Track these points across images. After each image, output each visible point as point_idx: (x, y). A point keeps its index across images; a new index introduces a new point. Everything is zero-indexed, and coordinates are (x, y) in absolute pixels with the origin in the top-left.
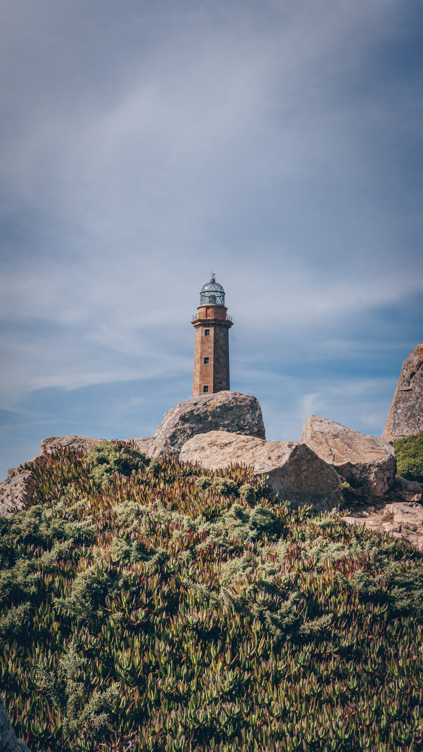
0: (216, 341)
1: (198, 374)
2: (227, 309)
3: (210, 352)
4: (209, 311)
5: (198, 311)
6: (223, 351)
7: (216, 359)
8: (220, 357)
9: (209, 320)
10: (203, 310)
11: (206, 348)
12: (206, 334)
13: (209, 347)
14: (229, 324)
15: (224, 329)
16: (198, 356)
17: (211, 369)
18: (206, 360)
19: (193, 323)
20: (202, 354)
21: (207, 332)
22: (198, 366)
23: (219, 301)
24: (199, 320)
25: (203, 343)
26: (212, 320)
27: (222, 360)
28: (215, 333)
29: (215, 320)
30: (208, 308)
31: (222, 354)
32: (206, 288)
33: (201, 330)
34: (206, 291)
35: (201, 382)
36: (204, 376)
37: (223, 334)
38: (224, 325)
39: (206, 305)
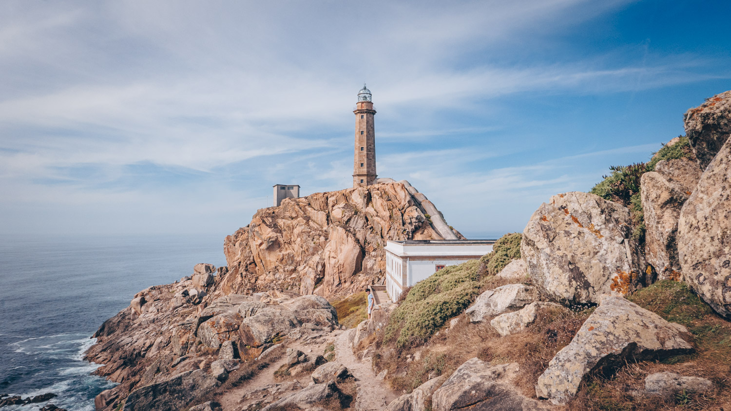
0: (367, 122)
1: (358, 140)
2: (373, 104)
3: (364, 128)
4: (364, 105)
5: (356, 105)
6: (372, 128)
7: (368, 132)
8: (370, 130)
9: (363, 110)
10: (360, 104)
11: (362, 125)
12: (362, 118)
13: (364, 125)
14: (374, 112)
15: (372, 115)
16: (358, 130)
17: (365, 138)
18: (362, 133)
19: (354, 112)
20: (359, 129)
21: (362, 116)
22: (358, 136)
23: (368, 99)
24: (358, 110)
25: (360, 123)
26: (365, 110)
27: (371, 132)
28: (367, 118)
29: (367, 109)
30: (362, 103)
31: (371, 129)
32: (361, 92)
33: (359, 115)
34: (361, 94)
35: (359, 145)
36: (361, 142)
37: (371, 118)
38: (372, 113)
39: (362, 101)
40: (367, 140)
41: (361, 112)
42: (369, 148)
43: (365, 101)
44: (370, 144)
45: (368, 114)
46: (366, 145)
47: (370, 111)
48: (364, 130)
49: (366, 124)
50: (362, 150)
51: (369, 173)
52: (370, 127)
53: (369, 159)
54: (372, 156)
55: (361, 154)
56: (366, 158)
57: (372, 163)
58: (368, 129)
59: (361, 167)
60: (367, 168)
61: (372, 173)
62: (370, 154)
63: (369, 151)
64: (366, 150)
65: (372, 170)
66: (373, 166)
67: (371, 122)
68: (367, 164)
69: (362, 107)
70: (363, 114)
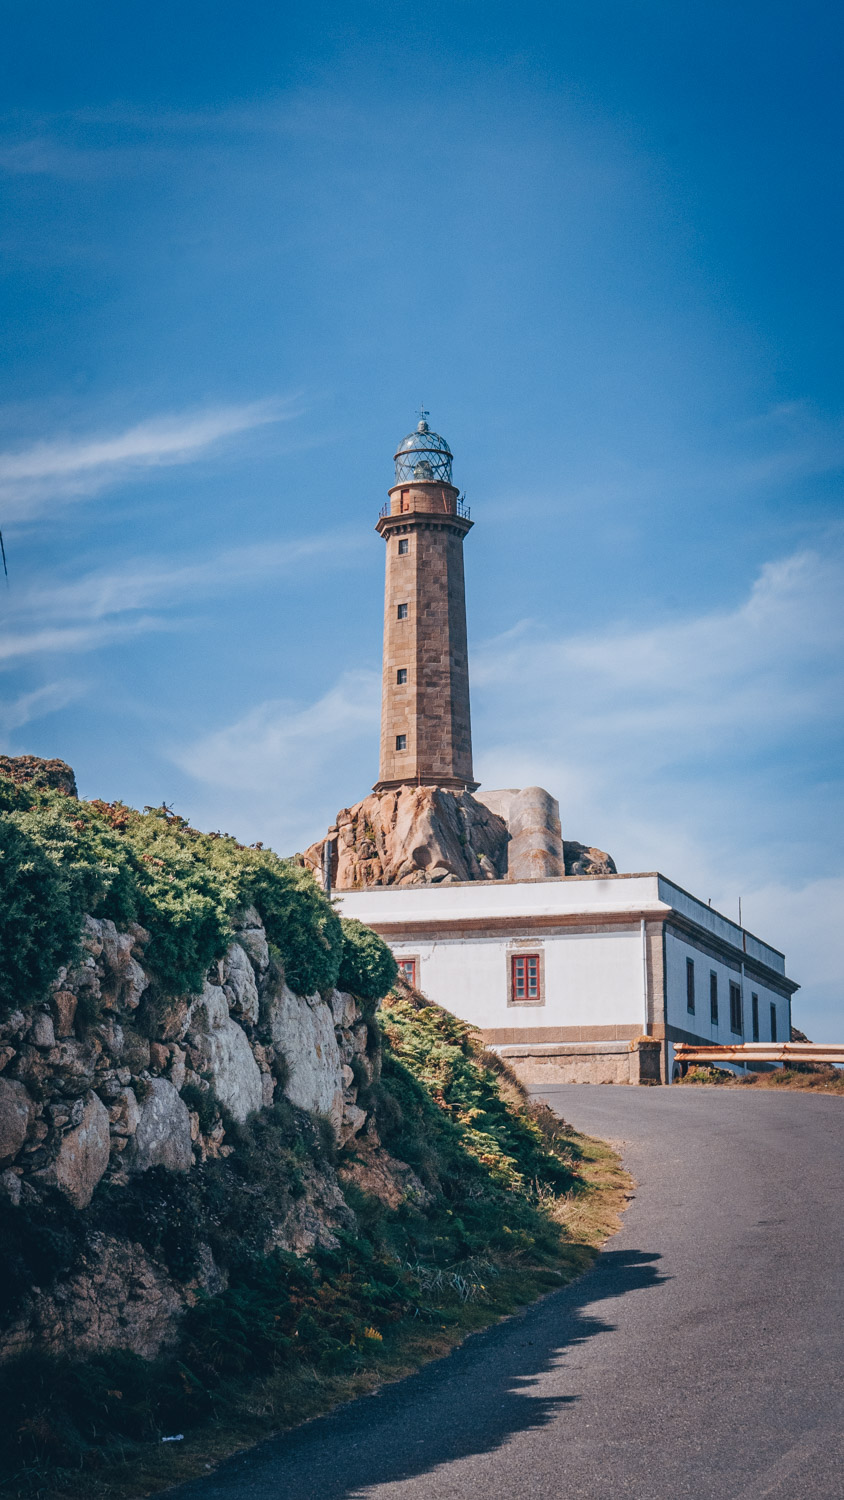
2: (459, 491)
3: (409, 592)
4: (408, 496)
7: (425, 606)
8: (434, 599)
9: (407, 517)
10: (397, 496)
12: (400, 551)
14: (465, 526)
15: (444, 536)
17: (411, 631)
18: (401, 610)
20: (392, 597)
21: (403, 547)
23: (441, 475)
25: (394, 571)
26: (413, 516)
28: (419, 545)
29: (423, 515)
30: (404, 490)
31: (440, 594)
33: (391, 541)
34: (404, 453)
35: (392, 662)
36: (398, 648)
37: (440, 548)
38: (443, 526)
39: (402, 484)
40: (418, 640)
41: (398, 528)
42: (426, 670)
43: (415, 482)
44: (433, 654)
45: (427, 533)
46: (414, 658)
47: (435, 522)
48: (407, 601)
49: (415, 573)
50: (400, 681)
51: (428, 774)
52: (437, 585)
53: (426, 716)
54: (442, 702)
55: (398, 697)
56: (415, 711)
57: (443, 731)
58: (424, 592)
59: (398, 752)
60: (418, 753)
61: (438, 774)
62: (434, 695)
63: (429, 684)
64: (415, 679)
65: (443, 760)
66: (448, 744)
67: (439, 565)
68: (419, 737)
69: (402, 507)
70: (405, 532)
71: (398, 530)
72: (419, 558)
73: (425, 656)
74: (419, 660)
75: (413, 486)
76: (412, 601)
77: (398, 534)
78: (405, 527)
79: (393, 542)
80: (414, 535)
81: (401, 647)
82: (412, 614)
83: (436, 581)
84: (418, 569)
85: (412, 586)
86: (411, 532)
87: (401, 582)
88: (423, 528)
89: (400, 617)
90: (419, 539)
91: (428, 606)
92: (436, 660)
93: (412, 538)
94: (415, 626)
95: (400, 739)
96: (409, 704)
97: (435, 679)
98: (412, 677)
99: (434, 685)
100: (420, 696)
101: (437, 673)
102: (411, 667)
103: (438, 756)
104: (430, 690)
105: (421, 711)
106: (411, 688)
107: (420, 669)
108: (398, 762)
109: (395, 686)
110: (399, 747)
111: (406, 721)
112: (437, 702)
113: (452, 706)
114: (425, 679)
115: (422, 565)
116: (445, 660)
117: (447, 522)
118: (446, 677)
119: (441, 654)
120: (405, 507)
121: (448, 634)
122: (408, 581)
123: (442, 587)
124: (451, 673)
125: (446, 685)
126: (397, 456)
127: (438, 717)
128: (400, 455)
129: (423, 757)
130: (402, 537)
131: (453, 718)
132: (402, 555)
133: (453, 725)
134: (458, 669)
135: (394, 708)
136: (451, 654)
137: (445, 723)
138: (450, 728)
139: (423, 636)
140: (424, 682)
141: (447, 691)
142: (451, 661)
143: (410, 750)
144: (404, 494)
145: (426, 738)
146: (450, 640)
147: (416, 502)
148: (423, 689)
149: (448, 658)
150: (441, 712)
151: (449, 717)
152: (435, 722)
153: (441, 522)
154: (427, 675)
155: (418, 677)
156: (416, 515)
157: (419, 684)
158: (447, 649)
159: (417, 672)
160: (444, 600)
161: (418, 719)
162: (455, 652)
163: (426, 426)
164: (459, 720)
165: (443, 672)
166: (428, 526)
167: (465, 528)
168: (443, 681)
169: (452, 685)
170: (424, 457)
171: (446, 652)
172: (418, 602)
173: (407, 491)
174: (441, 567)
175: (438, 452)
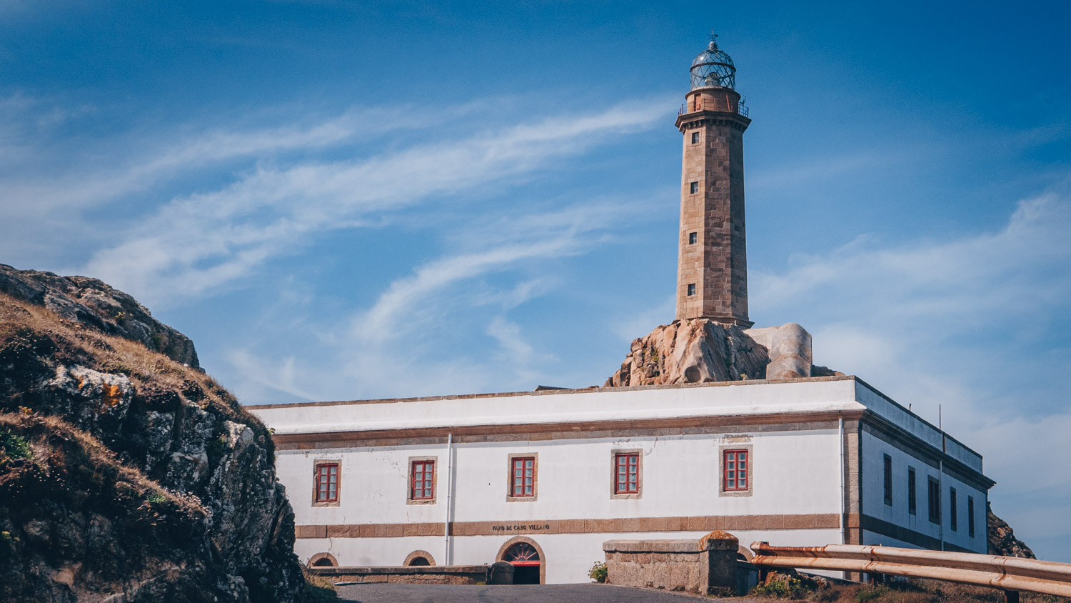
2: (739, 96)
3: (700, 172)
4: (700, 99)
7: (711, 183)
9: (699, 115)
10: (691, 99)
12: (695, 142)
17: (701, 203)
18: (693, 187)
21: (695, 138)
25: (688, 156)
28: (707, 137)
29: (712, 113)
30: (697, 94)
34: (697, 66)
35: (686, 227)
36: (691, 216)
37: (724, 139)
38: (726, 121)
39: (694, 89)
40: (706, 210)
41: (692, 124)
42: (712, 234)
43: (705, 88)
44: (717, 221)
45: (714, 127)
46: (702, 224)
47: (719, 118)
48: (698, 179)
49: (704, 158)
50: (691, 242)
51: (712, 314)
52: (721, 168)
53: (712, 269)
54: (724, 258)
55: (690, 255)
56: (703, 265)
57: (724, 280)
58: (711, 173)
59: (690, 297)
60: (705, 298)
61: (720, 314)
62: (718, 252)
63: (714, 244)
64: (703, 240)
65: (724, 303)
66: (728, 291)
67: (723, 152)
68: (706, 286)
69: (695, 107)
70: (697, 127)
71: (692, 125)
72: (708, 146)
73: (712, 222)
74: (706, 225)
75: (704, 91)
76: (701, 179)
77: (692, 128)
78: (697, 122)
79: (688, 134)
80: (704, 128)
81: (693, 215)
82: (701, 189)
83: (721, 164)
84: (706, 155)
85: (702, 168)
86: (702, 126)
87: (693, 164)
88: (711, 123)
89: (692, 191)
90: (708, 131)
91: (714, 183)
92: (720, 225)
93: (702, 131)
94: (704, 199)
95: (691, 287)
96: (698, 259)
97: (718, 240)
98: (700, 239)
99: (718, 245)
100: (707, 253)
101: (720, 236)
102: (700, 231)
103: (720, 300)
104: (714, 249)
105: (707, 265)
106: (700, 247)
107: (707, 232)
108: (690, 305)
109: (688, 245)
110: (690, 293)
111: (695, 273)
112: (720, 258)
113: (732, 261)
114: (711, 240)
115: (710, 152)
116: (727, 226)
117: (731, 119)
118: (727, 239)
119: (724, 221)
120: (697, 107)
121: (729, 206)
122: (699, 164)
123: (725, 169)
124: (731, 235)
125: (728, 245)
126: (692, 69)
127: (721, 270)
128: (694, 67)
129: (708, 301)
130: (695, 130)
131: (732, 271)
132: (694, 145)
133: (732, 276)
134: (737, 233)
135: (687, 263)
136: (731, 222)
137: (726, 274)
138: (730, 279)
139: (710, 205)
140: (710, 242)
141: (728, 250)
142: (731, 226)
143: (699, 295)
144: (697, 97)
145: (711, 286)
146: (731, 210)
147: (705, 103)
148: (709, 248)
149: (729, 224)
150: (723, 266)
151: (729, 270)
152: (719, 273)
153: (724, 119)
154: (712, 237)
155: (705, 239)
156: (705, 112)
157: (706, 244)
158: (728, 217)
159: (705, 235)
160: (726, 179)
161: (705, 271)
162: (734, 220)
163: (715, 46)
164: (737, 272)
165: (725, 235)
166: (714, 121)
167: (745, 124)
168: (725, 242)
169: (732, 245)
170: (713, 69)
171: (728, 219)
172: (706, 181)
173: (699, 95)
174: (724, 154)
175: (724, 65)
